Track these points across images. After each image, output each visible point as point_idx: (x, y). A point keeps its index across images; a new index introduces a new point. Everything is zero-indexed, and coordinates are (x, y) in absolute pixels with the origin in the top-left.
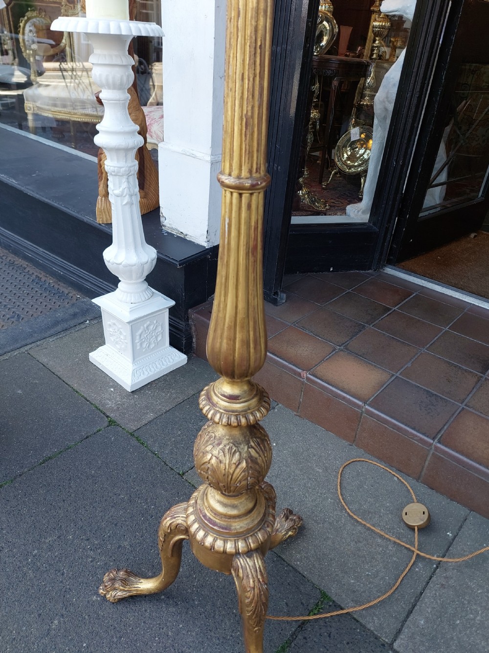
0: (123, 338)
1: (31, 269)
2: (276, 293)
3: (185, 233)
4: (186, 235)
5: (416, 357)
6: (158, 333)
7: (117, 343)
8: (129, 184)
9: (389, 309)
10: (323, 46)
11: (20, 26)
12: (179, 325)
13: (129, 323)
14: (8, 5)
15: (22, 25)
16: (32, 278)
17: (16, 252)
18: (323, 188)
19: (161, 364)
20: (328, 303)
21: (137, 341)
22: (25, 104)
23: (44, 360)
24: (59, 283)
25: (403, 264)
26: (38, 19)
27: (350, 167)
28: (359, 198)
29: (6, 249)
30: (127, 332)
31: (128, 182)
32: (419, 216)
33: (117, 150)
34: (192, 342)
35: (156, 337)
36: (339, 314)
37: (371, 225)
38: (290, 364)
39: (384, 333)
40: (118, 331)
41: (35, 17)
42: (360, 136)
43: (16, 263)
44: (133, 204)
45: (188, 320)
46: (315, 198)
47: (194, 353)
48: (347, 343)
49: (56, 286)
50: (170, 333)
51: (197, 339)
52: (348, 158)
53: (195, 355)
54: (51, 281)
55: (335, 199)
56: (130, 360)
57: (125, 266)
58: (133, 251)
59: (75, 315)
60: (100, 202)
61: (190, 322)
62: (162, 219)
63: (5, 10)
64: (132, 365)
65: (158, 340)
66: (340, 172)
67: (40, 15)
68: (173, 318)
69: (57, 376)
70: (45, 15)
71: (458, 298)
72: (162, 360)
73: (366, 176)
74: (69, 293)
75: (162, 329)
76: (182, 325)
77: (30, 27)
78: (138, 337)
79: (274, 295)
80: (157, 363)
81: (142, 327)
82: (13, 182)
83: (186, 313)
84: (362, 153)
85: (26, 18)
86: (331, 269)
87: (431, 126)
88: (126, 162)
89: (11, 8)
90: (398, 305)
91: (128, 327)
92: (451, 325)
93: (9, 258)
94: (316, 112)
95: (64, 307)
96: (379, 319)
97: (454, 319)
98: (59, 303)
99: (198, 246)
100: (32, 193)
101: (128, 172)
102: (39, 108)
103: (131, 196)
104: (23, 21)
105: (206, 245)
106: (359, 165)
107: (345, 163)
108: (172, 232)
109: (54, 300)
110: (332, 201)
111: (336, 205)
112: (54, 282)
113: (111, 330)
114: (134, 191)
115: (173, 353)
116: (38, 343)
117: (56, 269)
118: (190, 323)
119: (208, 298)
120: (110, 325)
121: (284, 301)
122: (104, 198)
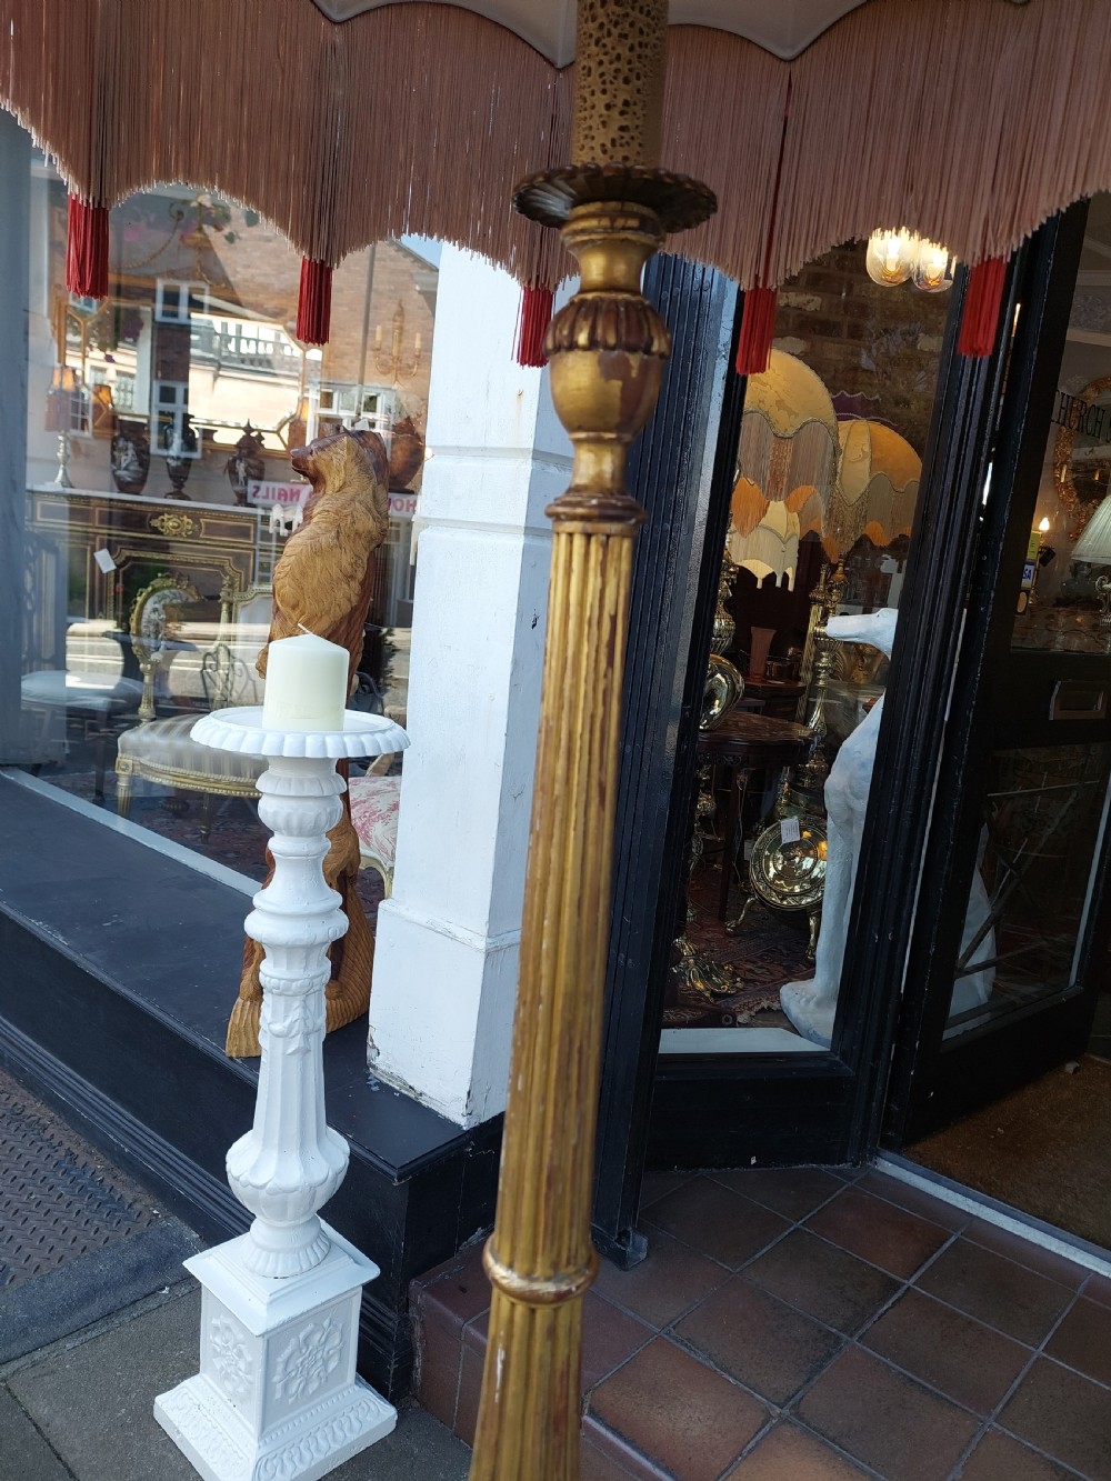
0: (243, 1369)
1: (60, 1132)
2: (624, 1234)
3: (419, 1088)
4: (421, 1095)
5: (973, 1446)
6: (331, 1352)
7: (227, 1377)
8: (305, 1012)
9: (896, 1286)
10: (714, 715)
11: (136, 602)
12: (385, 1320)
13: (262, 1335)
14: (119, 566)
15: (139, 599)
16: (56, 1156)
17: (33, 1086)
18: (728, 934)
19: (330, 1437)
20: (747, 1263)
21: (276, 1379)
22: (118, 759)
23: (41, 1410)
24: (117, 1172)
25: (918, 1148)
26: (174, 591)
27: (784, 896)
28: (809, 961)
29: (12, 1074)
30: (254, 1356)
31: (305, 1007)
32: (944, 1038)
33: (290, 949)
34: (412, 1366)
35: (325, 1364)
36: (775, 1300)
37: (837, 1058)
38: (658, 1466)
39: (888, 1361)
40: (235, 1347)
41: (168, 587)
42: (801, 835)
43: (28, 1112)
44: (309, 1051)
45: (406, 1308)
46: (710, 964)
47: (415, 1397)
48: (798, 1397)
49: (109, 1181)
50: (360, 1338)
51: (426, 1361)
52: (778, 876)
53: (416, 1404)
54: (99, 1164)
55: (754, 963)
56: (254, 1428)
57: (273, 1193)
58: (295, 1155)
59: (137, 1271)
60: (239, 1012)
61: (413, 1313)
62: (370, 1053)
63: (113, 574)
64: (256, 1445)
65: (330, 1369)
66: (763, 902)
67: (178, 584)
68: (372, 1299)
69: (65, 1465)
70: (188, 586)
71: (1057, 1252)
72: (334, 1425)
73: (819, 916)
74: (135, 1201)
75: (341, 1341)
76: (391, 1321)
77: (155, 603)
78: (280, 1368)
79: (619, 1241)
80: (319, 1435)
81: (293, 1341)
82: (59, 941)
83: (405, 1288)
84: (809, 867)
85: (150, 589)
86: (753, 1161)
87: (946, 867)
88: (305, 968)
89: (124, 572)
90: (916, 1271)
91: (261, 1345)
92: (1048, 1338)
93: (15, 1099)
94: (707, 799)
95: (117, 1245)
96: (872, 1315)
97: (1056, 1319)
98: (107, 1233)
99: (446, 1123)
100: (95, 969)
101: (306, 989)
102: (145, 768)
103: (307, 1035)
104: (144, 594)
105: (464, 1123)
106: (804, 894)
107: (770, 885)
108: (390, 1084)
109: (96, 1222)
110: (748, 967)
111: (756, 977)
112: (107, 1169)
113: (217, 1340)
114: (315, 1024)
115: (364, 1405)
116: (37, 1356)
117: (116, 1137)
118: (411, 1315)
119: (459, 1244)
120: (217, 1328)
121: (643, 1256)
122: (249, 1003)
